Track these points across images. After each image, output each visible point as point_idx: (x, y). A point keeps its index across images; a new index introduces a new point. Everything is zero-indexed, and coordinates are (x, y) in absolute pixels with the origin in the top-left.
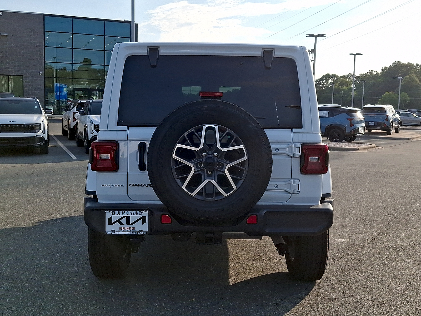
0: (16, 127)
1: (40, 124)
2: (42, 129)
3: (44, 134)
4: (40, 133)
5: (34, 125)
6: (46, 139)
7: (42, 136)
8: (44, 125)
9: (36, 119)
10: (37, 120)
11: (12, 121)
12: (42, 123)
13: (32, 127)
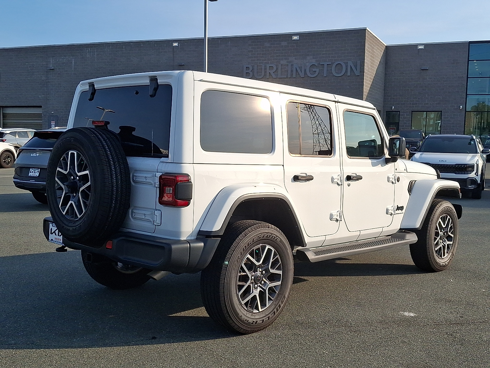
0: (449, 167)
1: (473, 165)
2: (475, 171)
3: (477, 176)
4: (472, 175)
5: (467, 166)
6: (479, 182)
7: (475, 178)
8: (477, 165)
9: (469, 159)
10: (471, 160)
11: (443, 161)
12: (476, 163)
13: (464, 168)
